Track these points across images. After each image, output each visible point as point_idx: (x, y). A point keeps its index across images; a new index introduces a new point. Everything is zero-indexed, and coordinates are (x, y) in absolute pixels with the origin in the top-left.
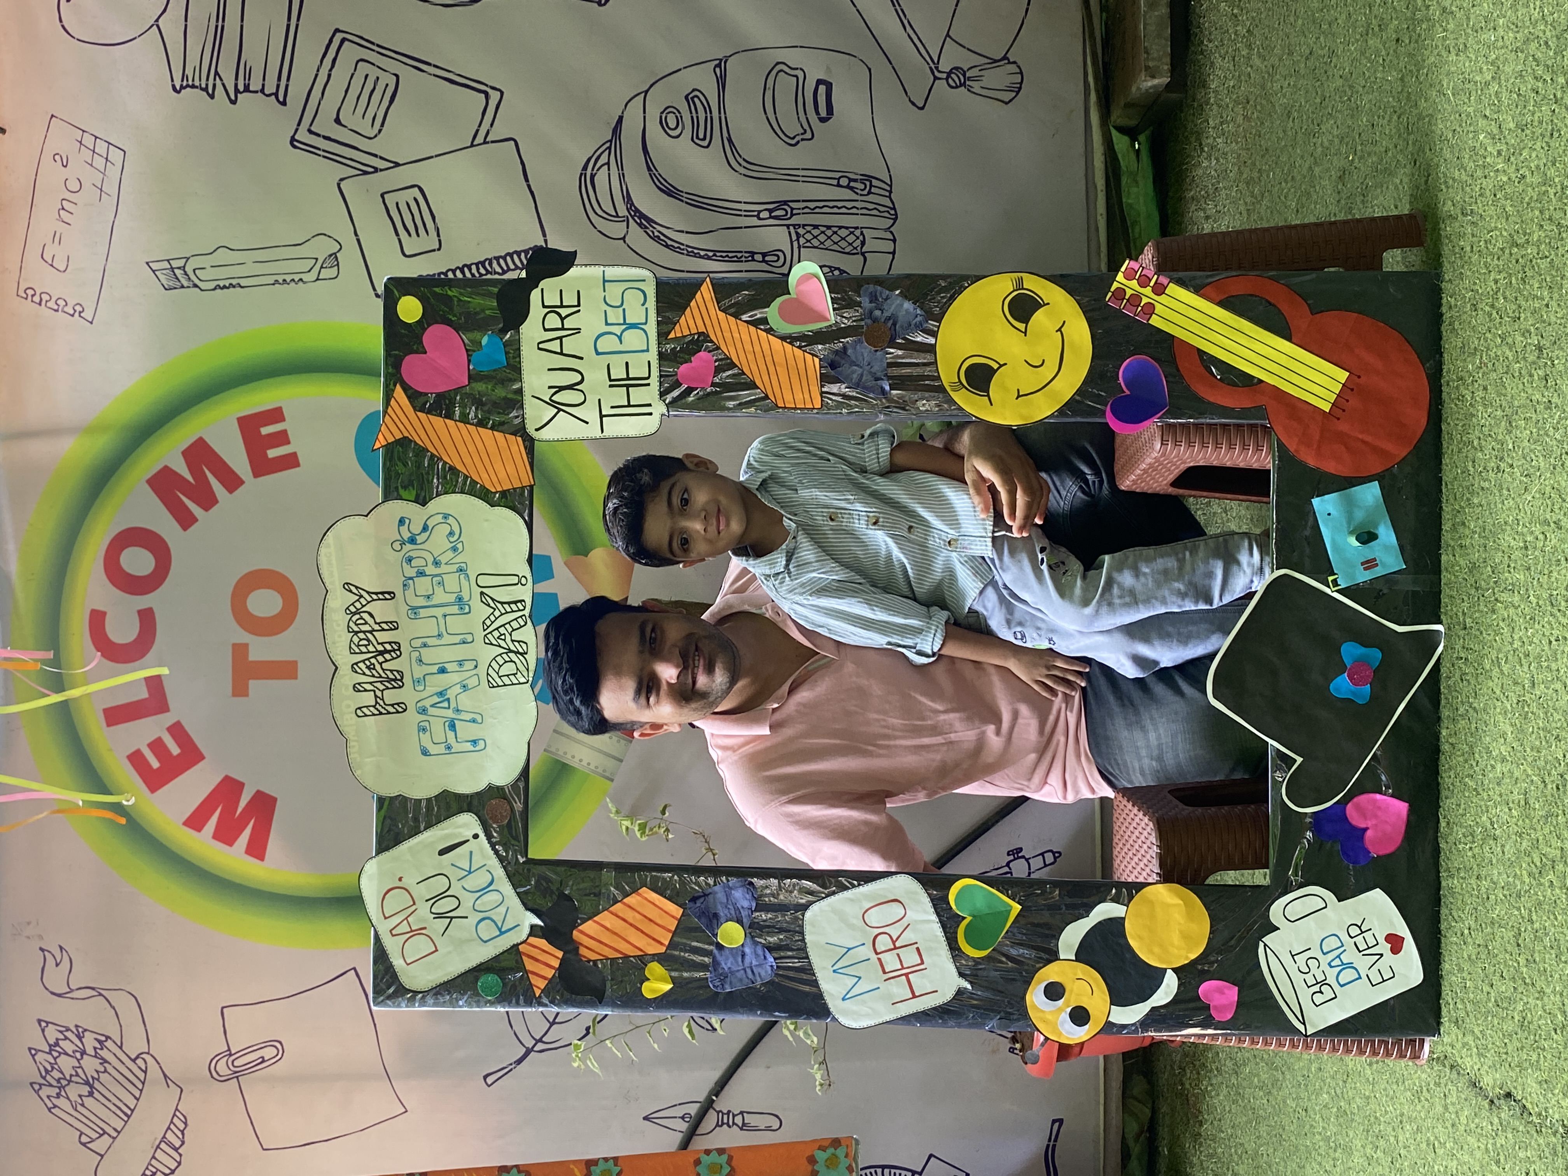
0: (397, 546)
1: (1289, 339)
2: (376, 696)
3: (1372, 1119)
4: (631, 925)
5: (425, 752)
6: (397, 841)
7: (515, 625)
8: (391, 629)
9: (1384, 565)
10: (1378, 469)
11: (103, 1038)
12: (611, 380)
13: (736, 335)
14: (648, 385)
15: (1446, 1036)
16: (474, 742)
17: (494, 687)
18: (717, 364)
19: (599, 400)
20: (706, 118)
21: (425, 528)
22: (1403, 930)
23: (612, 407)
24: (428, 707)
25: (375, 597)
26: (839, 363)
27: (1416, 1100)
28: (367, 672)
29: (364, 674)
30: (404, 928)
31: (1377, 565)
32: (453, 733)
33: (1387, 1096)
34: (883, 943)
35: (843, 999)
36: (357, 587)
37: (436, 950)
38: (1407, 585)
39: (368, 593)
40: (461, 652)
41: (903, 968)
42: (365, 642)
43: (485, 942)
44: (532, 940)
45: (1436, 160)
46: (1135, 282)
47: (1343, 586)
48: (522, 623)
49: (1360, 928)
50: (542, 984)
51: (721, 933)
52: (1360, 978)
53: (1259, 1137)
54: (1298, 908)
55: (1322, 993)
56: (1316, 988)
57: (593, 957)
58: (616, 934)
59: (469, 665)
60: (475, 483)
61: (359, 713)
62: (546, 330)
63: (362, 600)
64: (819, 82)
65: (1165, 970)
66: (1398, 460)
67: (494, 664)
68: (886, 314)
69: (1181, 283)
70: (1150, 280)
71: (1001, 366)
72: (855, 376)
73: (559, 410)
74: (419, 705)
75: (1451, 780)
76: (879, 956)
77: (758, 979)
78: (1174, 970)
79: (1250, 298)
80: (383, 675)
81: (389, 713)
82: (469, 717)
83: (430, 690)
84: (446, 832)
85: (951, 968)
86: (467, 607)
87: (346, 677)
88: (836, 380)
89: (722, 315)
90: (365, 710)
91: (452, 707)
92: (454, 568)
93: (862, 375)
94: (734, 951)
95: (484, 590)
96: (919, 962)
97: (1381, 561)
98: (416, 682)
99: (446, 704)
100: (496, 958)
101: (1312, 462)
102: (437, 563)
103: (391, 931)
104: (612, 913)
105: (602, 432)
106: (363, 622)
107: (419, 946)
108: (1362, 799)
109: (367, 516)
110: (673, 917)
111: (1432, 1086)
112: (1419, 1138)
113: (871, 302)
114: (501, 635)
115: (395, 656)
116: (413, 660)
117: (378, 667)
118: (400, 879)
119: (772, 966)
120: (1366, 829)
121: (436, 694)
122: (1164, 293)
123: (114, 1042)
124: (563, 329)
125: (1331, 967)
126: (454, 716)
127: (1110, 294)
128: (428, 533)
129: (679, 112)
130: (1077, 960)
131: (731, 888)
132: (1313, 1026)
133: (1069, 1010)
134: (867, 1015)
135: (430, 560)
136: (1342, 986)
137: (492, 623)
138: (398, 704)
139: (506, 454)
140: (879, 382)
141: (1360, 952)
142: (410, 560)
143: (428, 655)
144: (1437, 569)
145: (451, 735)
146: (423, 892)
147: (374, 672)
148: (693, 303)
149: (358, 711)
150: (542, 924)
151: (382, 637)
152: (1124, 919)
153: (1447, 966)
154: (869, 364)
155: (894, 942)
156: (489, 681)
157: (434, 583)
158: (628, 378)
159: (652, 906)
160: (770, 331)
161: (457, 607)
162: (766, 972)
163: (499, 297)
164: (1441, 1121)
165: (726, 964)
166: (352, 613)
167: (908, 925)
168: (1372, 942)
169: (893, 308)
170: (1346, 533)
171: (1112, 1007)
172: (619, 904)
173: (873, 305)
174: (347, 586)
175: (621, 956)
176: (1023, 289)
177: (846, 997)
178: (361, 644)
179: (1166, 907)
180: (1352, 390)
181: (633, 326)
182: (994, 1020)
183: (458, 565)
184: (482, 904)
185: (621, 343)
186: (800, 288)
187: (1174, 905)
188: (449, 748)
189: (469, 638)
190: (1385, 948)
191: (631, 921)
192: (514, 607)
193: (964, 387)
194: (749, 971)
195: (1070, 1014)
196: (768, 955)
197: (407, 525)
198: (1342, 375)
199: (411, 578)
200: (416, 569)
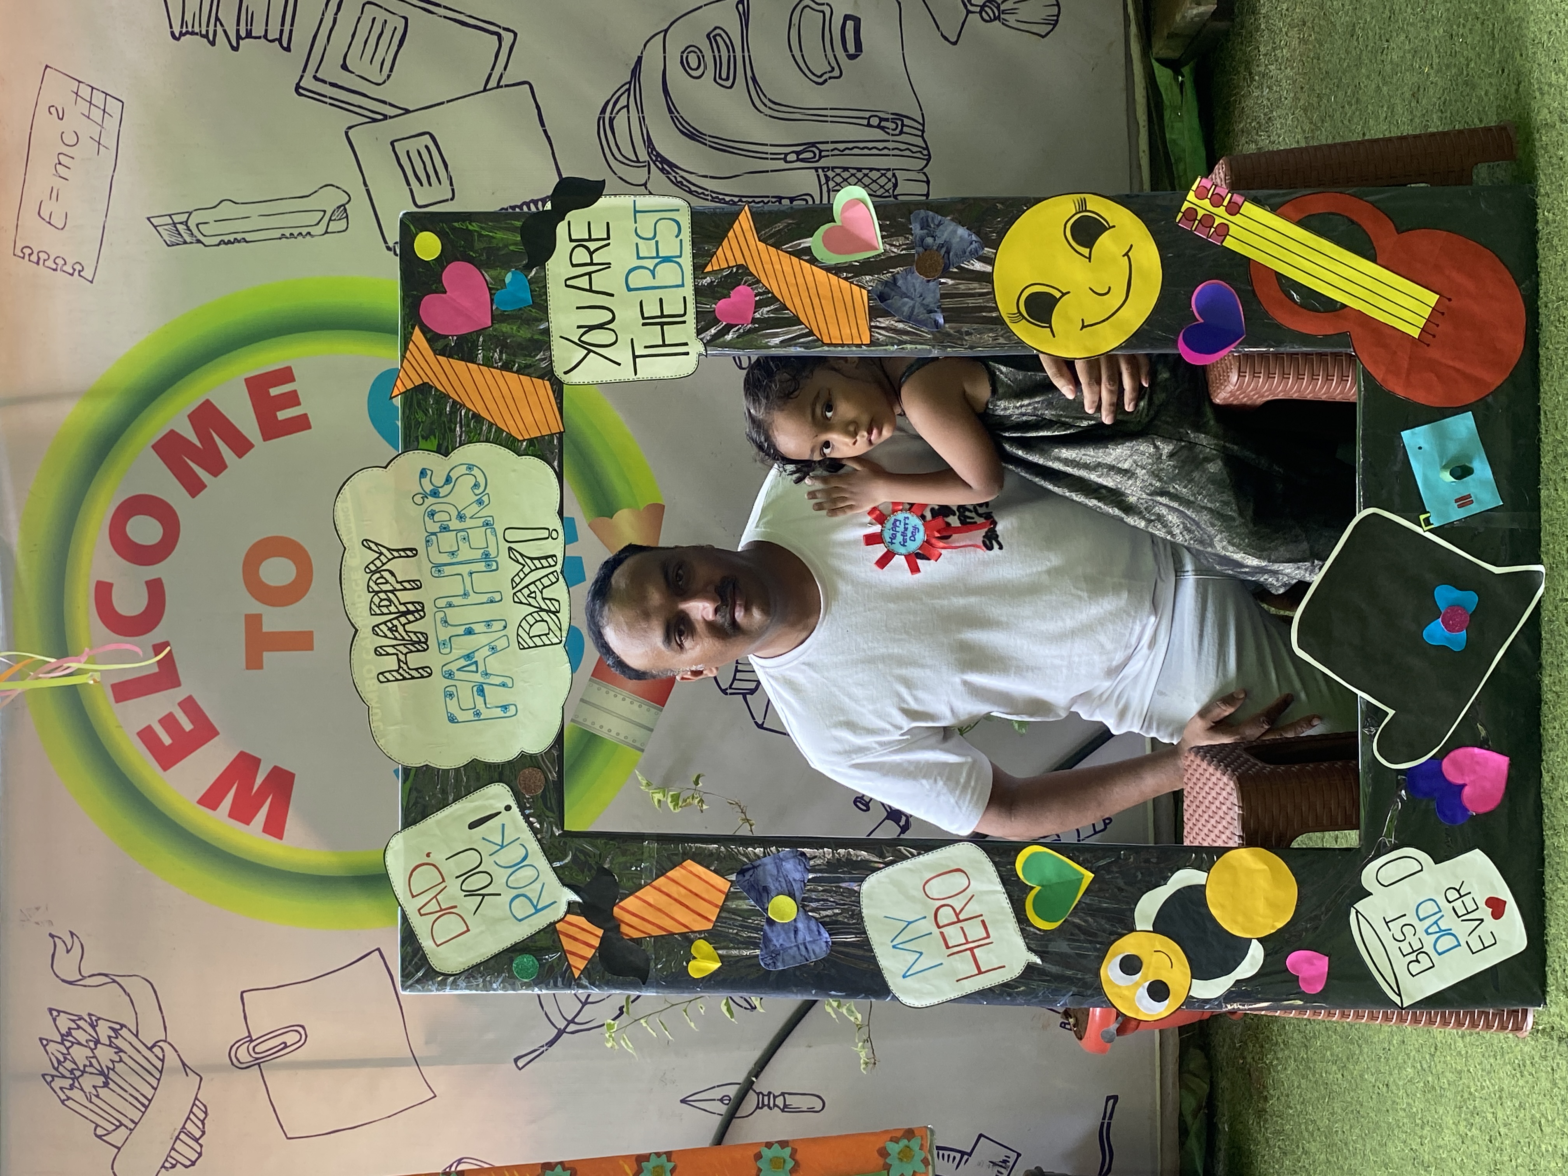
0: (418, 499)
1: (1374, 260)
2: (399, 660)
3: (1466, 1095)
4: (675, 900)
5: (452, 719)
6: (424, 815)
7: (546, 581)
8: (414, 589)
9: (1480, 502)
10: (1472, 399)
11: (118, 1027)
12: (644, 318)
13: (777, 267)
14: (684, 322)
15: (1554, 1006)
16: (505, 708)
17: (524, 648)
18: (757, 298)
19: (632, 340)
20: (729, 56)
21: (448, 480)
22: (1505, 893)
23: (646, 347)
24: (454, 670)
25: (396, 554)
26: (889, 295)
27: (1518, 1075)
28: (389, 634)
29: (386, 636)
30: (433, 906)
31: (1472, 502)
32: (482, 699)
33: (1483, 1070)
34: (946, 915)
35: (904, 977)
36: (376, 544)
37: (468, 930)
38: (1504, 523)
39: (388, 549)
40: (488, 612)
41: (967, 942)
42: (386, 603)
43: (520, 920)
44: (571, 918)
45: (1528, 65)
46: (1207, 201)
47: (1436, 525)
48: (554, 580)
49: (1458, 891)
50: (581, 964)
51: (772, 908)
52: (1459, 945)
53: (1333, 1114)
54: (1390, 873)
55: (1419, 962)
56: (1413, 957)
57: (636, 935)
58: (659, 910)
59: (497, 626)
60: (499, 430)
61: (381, 678)
62: (573, 265)
63: (382, 557)
64: (847, 18)
65: (1250, 940)
66: (1493, 388)
67: (524, 623)
68: (939, 241)
69: (1257, 201)
70: (1224, 200)
71: (1064, 294)
72: (906, 309)
73: (590, 351)
74: (445, 669)
75: (1555, 732)
76: (942, 930)
77: (813, 956)
78: (1258, 939)
79: (1331, 216)
80: (407, 638)
81: (413, 678)
82: (498, 680)
83: (456, 653)
84: (476, 803)
85: (1019, 942)
86: (494, 563)
87: (367, 641)
88: (886, 314)
89: (761, 245)
90: (387, 675)
91: (480, 671)
92: (480, 522)
93: (913, 307)
94: (786, 926)
95: (512, 545)
96: (985, 935)
97: (1476, 498)
98: (441, 644)
99: (473, 668)
100: (531, 937)
101: (1400, 392)
102: (461, 517)
103: (419, 910)
104: (655, 888)
105: (636, 374)
106: (383, 581)
107: (450, 925)
108: (1459, 754)
109: (385, 467)
110: (720, 891)
111: (1536, 1059)
112: (1521, 1115)
113: (922, 229)
114: (532, 593)
115: (418, 617)
116: (438, 620)
117: (400, 629)
118: (428, 855)
119: (827, 942)
120: (1464, 785)
121: (463, 657)
122: (1238, 212)
123: (130, 1030)
124: (592, 264)
125: (1428, 934)
126: (482, 680)
127: (1180, 215)
128: (452, 484)
129: (701, 52)
130: (1155, 930)
131: (781, 860)
132: (1409, 997)
133: (1147, 984)
134: (930, 994)
135: (454, 514)
136: (1440, 954)
137: (522, 580)
138: (422, 668)
139: (533, 399)
140: (932, 315)
141: (1459, 917)
142: (432, 514)
143: (453, 615)
144: (1536, 507)
145: (479, 700)
146: (452, 868)
147: (396, 634)
148: (731, 234)
149: (380, 676)
150: (580, 901)
151: (404, 596)
152: (1204, 886)
153: (1553, 931)
154: (921, 296)
155: (957, 915)
156: (519, 642)
157: (459, 539)
158: (663, 316)
159: (697, 879)
160: (813, 261)
161: (483, 564)
162: (821, 948)
163: (524, 231)
164: (1548, 1097)
165: (777, 941)
166: (371, 571)
167: (973, 896)
168: (1471, 906)
169: (946, 234)
170: (1439, 468)
171: (1194, 980)
172: (662, 878)
173: (925, 231)
174: (366, 543)
175: (664, 933)
176: (1086, 211)
177: (908, 973)
178: (381, 604)
179: (1250, 872)
180: (1443, 314)
181: (667, 259)
182: (1067, 997)
183: (484, 519)
184: (516, 880)
185: (654, 278)
186: (847, 214)
187: (1259, 871)
188: (478, 714)
189: (497, 597)
190: (1485, 912)
191: (676, 896)
192: (544, 562)
193: (1024, 318)
194: (802, 948)
195: (1148, 989)
196: (823, 930)
197: (428, 477)
198: (1432, 298)
199: (434, 534)
200: (439, 524)
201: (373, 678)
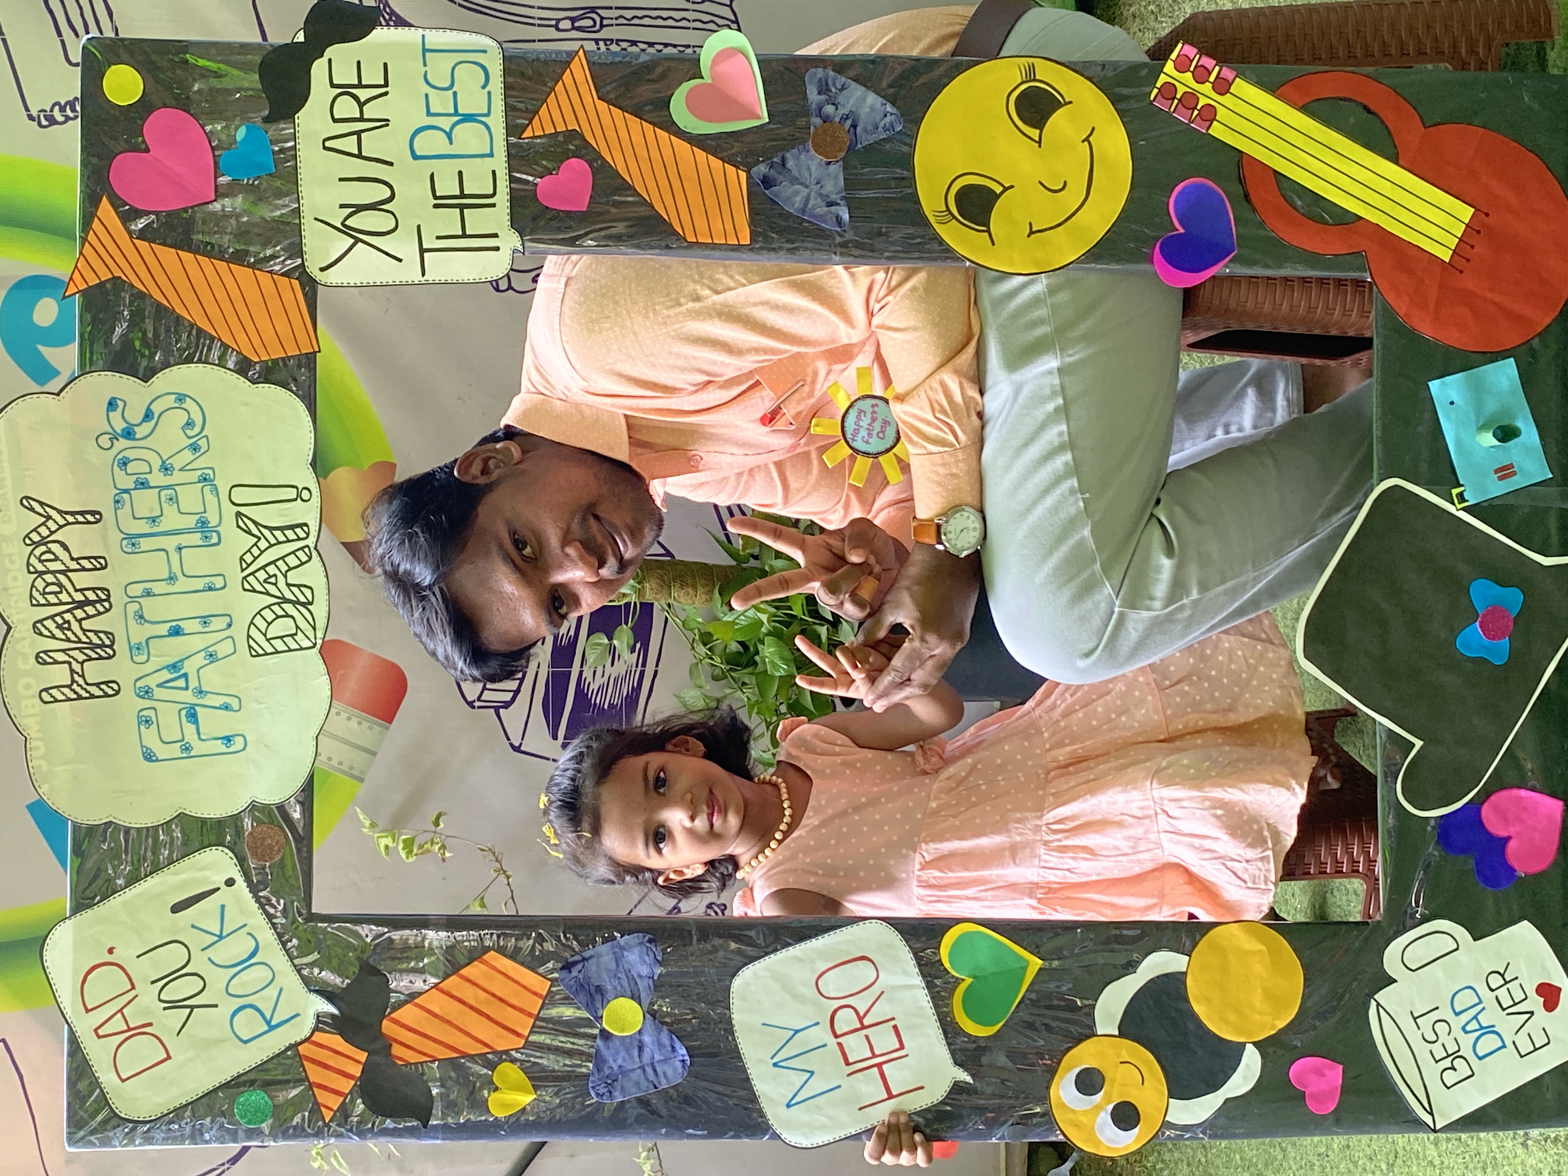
0: (105, 441)
1: (1394, 160)
2: (72, 671)
4: (471, 1007)
5: (149, 756)
6: (110, 891)
7: (292, 561)
8: (96, 569)
9: (1524, 474)
10: (1514, 342)
12: (436, 197)
13: (624, 134)
14: (493, 205)
16: (228, 739)
17: (259, 655)
19: (419, 227)
21: (148, 415)
22: (1560, 977)
23: (438, 238)
24: (153, 686)
25: (70, 519)
26: (775, 180)
28: (58, 633)
29: (53, 637)
30: (117, 1025)
31: (1516, 473)
32: (194, 727)
34: (846, 1020)
35: (788, 1106)
36: (41, 504)
37: (169, 1057)
38: (1554, 501)
39: (60, 512)
40: (206, 604)
41: (874, 1056)
42: (55, 589)
43: (246, 1042)
44: (319, 1037)
46: (1189, 74)
47: (1471, 502)
48: (304, 558)
49: (1502, 976)
50: (335, 1103)
51: (608, 1016)
52: (1504, 1046)
54: (1419, 953)
55: (1455, 1070)
56: (1447, 1063)
57: (412, 1057)
58: (448, 1022)
59: (218, 623)
60: (227, 348)
61: (46, 697)
62: (335, 120)
63: (50, 523)
65: (1244, 1045)
66: (1539, 330)
67: (258, 621)
68: (843, 111)
69: (1250, 79)
70: (1210, 74)
71: (1006, 189)
72: (798, 199)
73: (357, 240)
74: (139, 684)
76: (840, 1040)
77: (664, 1081)
78: (1255, 1044)
79: (1340, 102)
80: (84, 639)
81: (92, 696)
82: (218, 701)
83: (156, 662)
84: (183, 876)
85: (944, 1054)
86: (214, 535)
87: (25, 644)
89: (602, 106)
90: (54, 692)
91: (191, 688)
92: (195, 476)
93: (808, 199)
94: (628, 1040)
95: (242, 509)
96: (897, 1046)
97: (1520, 467)
98: (135, 649)
99: (181, 683)
100: (261, 1067)
101: (1427, 331)
102: (166, 469)
103: (96, 1030)
104: (442, 991)
105: (423, 275)
106: (50, 556)
107: (141, 1052)
108: (1500, 798)
109: (58, 394)
110: (536, 994)
113: (819, 93)
114: (270, 577)
115: (102, 609)
116: (130, 614)
117: (75, 626)
118: (111, 951)
119: (683, 1061)
120: (1509, 838)
121: (167, 667)
122: (1228, 91)
124: (361, 119)
125: (1466, 1032)
126: (195, 701)
127: (1155, 91)
128: (154, 422)
130: (1122, 1034)
131: (622, 948)
132: (1443, 1116)
133: (1110, 1107)
134: (823, 1128)
135: (156, 463)
136: (1480, 1058)
137: (256, 558)
138: (106, 683)
139: (274, 305)
140: (833, 209)
141: (1504, 1010)
142: (124, 463)
143: (152, 608)
145: (189, 729)
146: (145, 970)
147: (69, 633)
148: (559, 87)
149: (44, 694)
150: (335, 1011)
151: (82, 580)
152: (1185, 974)
154: (818, 183)
155: (861, 1019)
156: (250, 647)
157: (163, 499)
158: (463, 196)
159: (504, 978)
160: (673, 129)
161: (199, 535)
162: (675, 1070)
163: (263, 70)
165: (615, 1061)
166: (34, 543)
167: (882, 993)
168: (1518, 996)
169: (852, 101)
170: (1475, 429)
171: (1171, 1100)
172: (454, 978)
173: (823, 97)
174: (26, 502)
175: (455, 1055)
176: (1035, 80)
177: (793, 1102)
178: (47, 590)
179: (1245, 954)
180: (1479, 232)
181: (469, 118)
182: (1006, 1126)
183: (200, 472)
184: (242, 985)
185: (451, 143)
186: (717, 69)
187: (1254, 953)
188: (187, 749)
189: (219, 582)
190: (1536, 1002)
191: (472, 1002)
192: (290, 534)
193: (954, 217)
194: (649, 1070)
195: (1112, 1114)
196: (678, 1045)
197: (120, 409)
198: (1466, 213)
199: (126, 491)
200: (135, 477)
201: (33, 697)
